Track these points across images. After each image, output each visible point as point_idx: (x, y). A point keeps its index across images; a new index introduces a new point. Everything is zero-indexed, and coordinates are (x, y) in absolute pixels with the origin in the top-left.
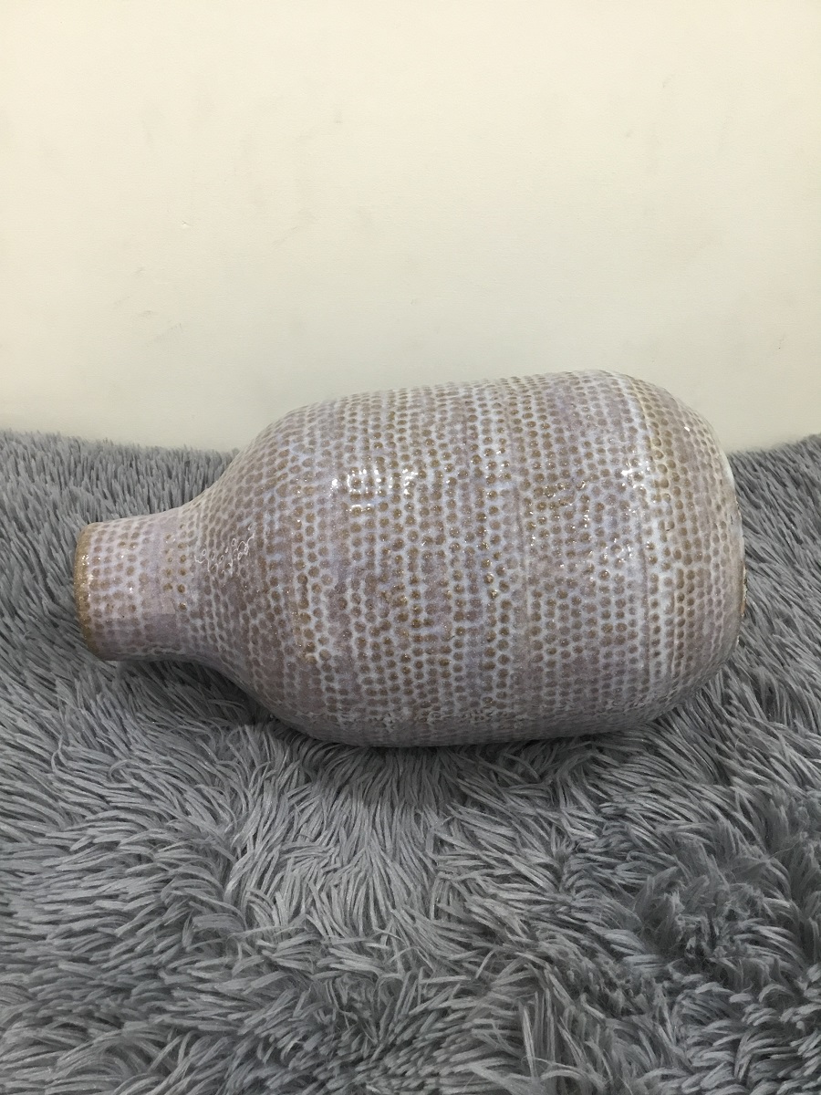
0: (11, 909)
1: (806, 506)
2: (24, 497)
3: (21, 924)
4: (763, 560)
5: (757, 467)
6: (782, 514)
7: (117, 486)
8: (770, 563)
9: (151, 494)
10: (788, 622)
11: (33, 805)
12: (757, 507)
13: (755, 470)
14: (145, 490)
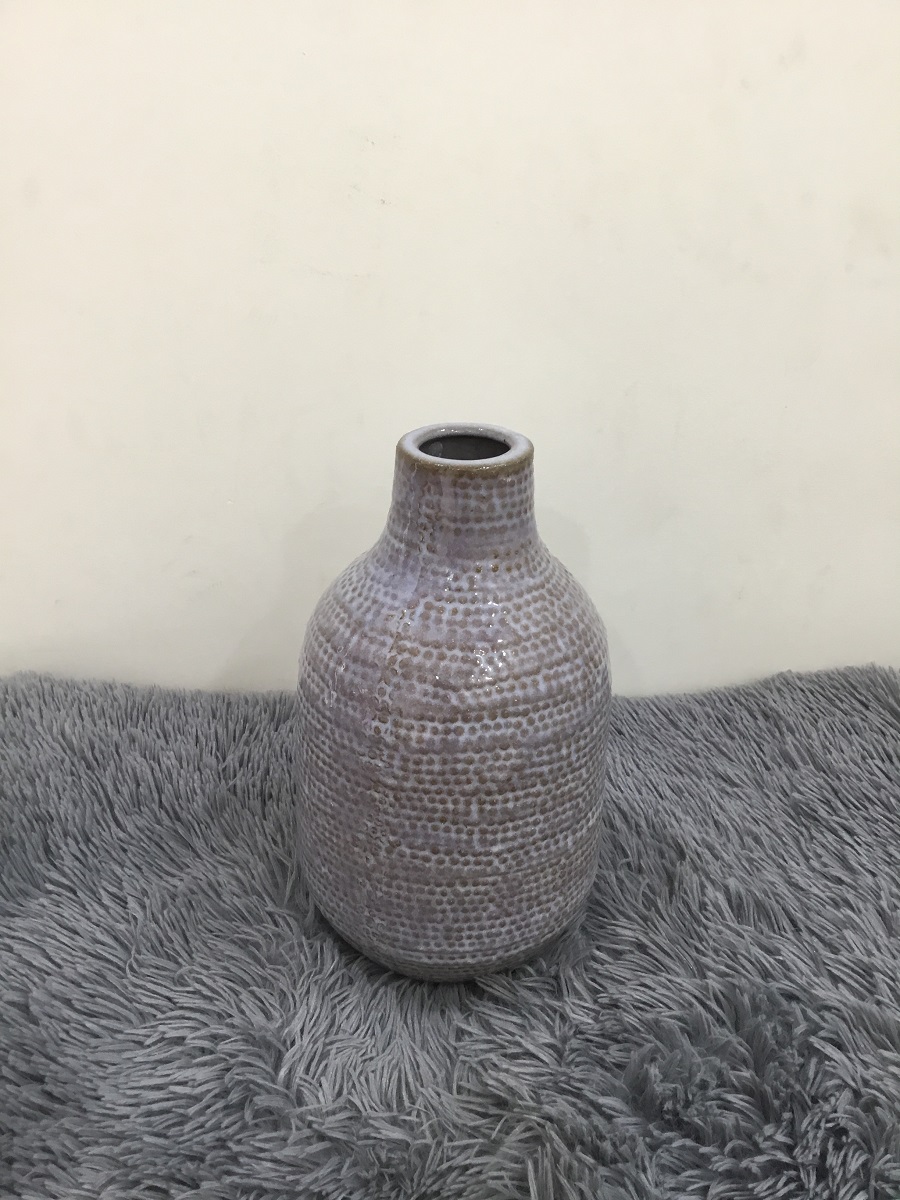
0: (100, 1093)
1: (774, 737)
2: (89, 739)
3: (109, 1105)
4: (737, 786)
5: (732, 702)
6: (753, 743)
7: (168, 726)
8: (742, 788)
9: (199, 733)
10: (757, 839)
11: (113, 1006)
12: (732, 738)
13: (731, 704)
14: (194, 730)
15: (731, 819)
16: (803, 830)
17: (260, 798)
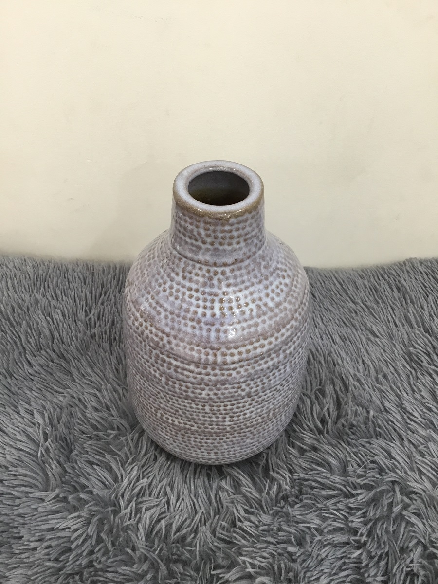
0: (21, 535)
1: (402, 305)
3: (26, 543)
4: (377, 337)
5: (380, 278)
6: (390, 309)
7: (58, 292)
8: (380, 339)
9: (76, 296)
10: (385, 376)
11: (26, 479)
12: (378, 303)
13: (379, 280)
14: (73, 293)
15: (372, 361)
16: (413, 371)
17: (109, 342)
